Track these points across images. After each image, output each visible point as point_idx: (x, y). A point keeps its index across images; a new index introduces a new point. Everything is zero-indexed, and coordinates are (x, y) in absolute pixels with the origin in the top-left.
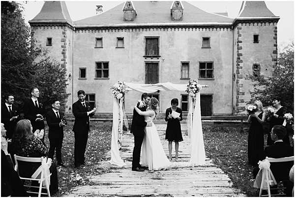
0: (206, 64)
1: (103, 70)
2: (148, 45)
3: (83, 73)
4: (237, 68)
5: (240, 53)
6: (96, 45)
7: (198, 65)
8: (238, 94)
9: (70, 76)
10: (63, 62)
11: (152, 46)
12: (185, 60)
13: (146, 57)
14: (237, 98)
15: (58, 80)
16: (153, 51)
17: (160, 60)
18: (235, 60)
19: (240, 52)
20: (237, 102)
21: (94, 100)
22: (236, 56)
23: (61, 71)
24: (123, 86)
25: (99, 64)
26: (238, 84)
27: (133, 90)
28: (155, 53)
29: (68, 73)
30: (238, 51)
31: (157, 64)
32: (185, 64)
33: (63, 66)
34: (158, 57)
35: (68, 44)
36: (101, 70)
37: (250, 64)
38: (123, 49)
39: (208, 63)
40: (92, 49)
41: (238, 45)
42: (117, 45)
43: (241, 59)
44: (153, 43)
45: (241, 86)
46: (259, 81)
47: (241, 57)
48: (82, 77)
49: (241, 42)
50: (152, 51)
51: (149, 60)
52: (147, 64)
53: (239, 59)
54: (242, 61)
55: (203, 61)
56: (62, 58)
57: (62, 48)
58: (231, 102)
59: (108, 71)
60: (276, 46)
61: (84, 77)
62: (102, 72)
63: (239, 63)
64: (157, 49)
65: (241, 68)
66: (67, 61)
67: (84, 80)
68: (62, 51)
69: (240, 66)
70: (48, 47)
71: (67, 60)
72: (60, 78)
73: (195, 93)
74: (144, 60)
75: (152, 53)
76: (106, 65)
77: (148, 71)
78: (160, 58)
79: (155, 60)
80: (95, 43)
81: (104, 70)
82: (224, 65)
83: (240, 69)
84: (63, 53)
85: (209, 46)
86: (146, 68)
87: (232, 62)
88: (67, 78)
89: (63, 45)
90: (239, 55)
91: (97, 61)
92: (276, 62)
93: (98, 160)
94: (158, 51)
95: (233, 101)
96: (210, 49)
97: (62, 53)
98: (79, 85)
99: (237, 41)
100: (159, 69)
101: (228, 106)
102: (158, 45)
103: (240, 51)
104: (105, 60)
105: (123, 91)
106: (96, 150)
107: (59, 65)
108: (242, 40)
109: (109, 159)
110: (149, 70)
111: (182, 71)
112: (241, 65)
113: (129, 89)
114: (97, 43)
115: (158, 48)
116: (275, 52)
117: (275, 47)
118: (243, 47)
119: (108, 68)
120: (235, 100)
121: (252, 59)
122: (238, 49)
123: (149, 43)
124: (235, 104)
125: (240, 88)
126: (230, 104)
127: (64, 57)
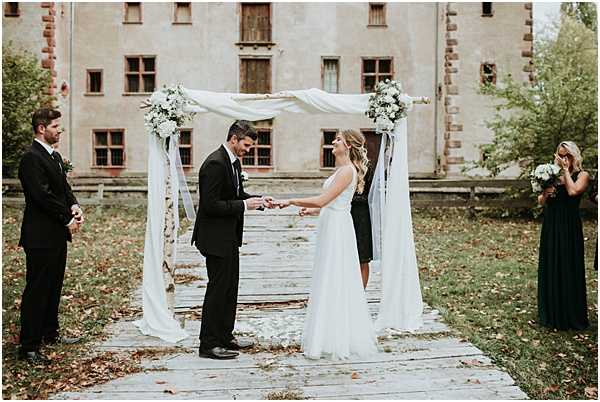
0: (377, 63)
1: (141, 73)
2: (246, 19)
3: (95, 80)
4: (447, 71)
5: (452, 38)
6: (126, 18)
7: (359, 65)
8: (449, 130)
9: (64, 88)
10: (47, 55)
11: (256, 22)
12: (331, 54)
13: (242, 45)
14: (447, 138)
15: (34, 98)
16: (259, 33)
17: (273, 53)
18: (442, 52)
19: (453, 35)
20: (447, 146)
21: (121, 143)
22: (443, 46)
23: (40, 76)
24: (179, 98)
25: (133, 62)
26: (449, 107)
27: (210, 110)
28: (263, 38)
29: (58, 81)
30: (448, 35)
31: (266, 61)
32: (331, 62)
33: (47, 65)
34: (269, 45)
35: (58, 13)
36: (138, 76)
37: (474, 64)
38: (189, 26)
39: (381, 61)
40: (118, 27)
41: (448, 21)
42: (176, 18)
43: (455, 52)
44: (258, 14)
45: (454, 110)
46: (509, 98)
47: (454, 47)
48: (92, 90)
49: (455, 14)
50: (255, 33)
51: (249, 52)
52: (245, 61)
53: (451, 51)
54: (456, 57)
55: (369, 56)
56: (45, 45)
57: (45, 23)
58: (433, 146)
59: (153, 76)
60: (530, 23)
61: (99, 90)
62: (141, 80)
63: (451, 61)
64: (266, 29)
65: (456, 72)
66: (55, 54)
67: (97, 98)
68: (44, 29)
69: (454, 66)
70: (9, 19)
71: (56, 51)
72: (36, 92)
73: (393, 120)
74: (237, 51)
75: (255, 38)
76: (150, 63)
77: (246, 77)
78: (273, 47)
79: (262, 52)
80: (124, 14)
81: (144, 76)
82: (415, 64)
83: (452, 74)
84: (48, 35)
85: (384, 22)
86: (241, 71)
87: (434, 59)
88: (57, 91)
89: (47, 14)
90: (450, 42)
91: (129, 54)
92: (530, 59)
93: (103, 319)
94: (270, 31)
95: (436, 144)
96: (387, 30)
97: (45, 36)
98: (85, 109)
99: (446, 12)
100: (270, 74)
101: (426, 155)
102: (268, 18)
103: (451, 32)
104: (147, 53)
105: (179, 113)
106: (105, 282)
107: (36, 61)
108: (456, 11)
109: (138, 313)
110: (249, 75)
111: (322, 76)
112: (455, 64)
113: (196, 108)
114: (127, 12)
115: (269, 24)
116: (529, 38)
117: (529, 27)
118: (458, 26)
119: (153, 70)
120: (441, 142)
121: (478, 52)
122: (448, 30)
123: (248, 13)
124: (440, 152)
125: (454, 116)
126: (429, 150)
127: (49, 45)
